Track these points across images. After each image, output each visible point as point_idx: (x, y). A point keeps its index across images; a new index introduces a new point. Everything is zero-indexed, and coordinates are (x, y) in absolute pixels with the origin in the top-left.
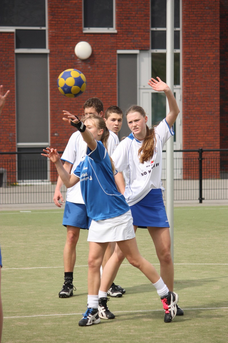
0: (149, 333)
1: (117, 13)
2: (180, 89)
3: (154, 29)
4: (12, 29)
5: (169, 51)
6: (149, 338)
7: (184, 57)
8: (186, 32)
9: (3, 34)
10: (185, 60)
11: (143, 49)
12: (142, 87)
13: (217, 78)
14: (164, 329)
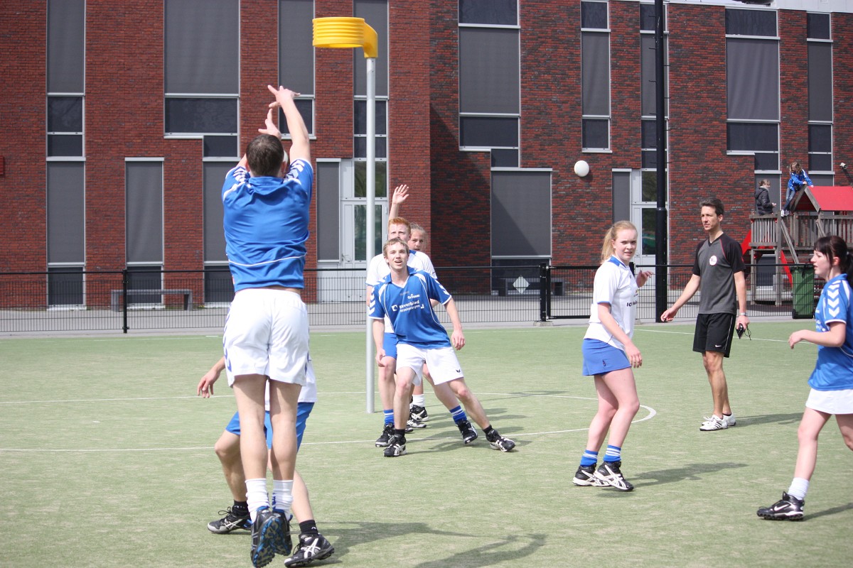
0: (344, 465)
1: (316, 117)
2: (386, 201)
3: (358, 135)
4: (200, 136)
5: (370, 160)
6: (344, 471)
7: (391, 166)
8: (393, 139)
9: (190, 141)
10: (392, 170)
11: (346, 157)
12: (344, 199)
13: (428, 190)
14: (361, 461)
